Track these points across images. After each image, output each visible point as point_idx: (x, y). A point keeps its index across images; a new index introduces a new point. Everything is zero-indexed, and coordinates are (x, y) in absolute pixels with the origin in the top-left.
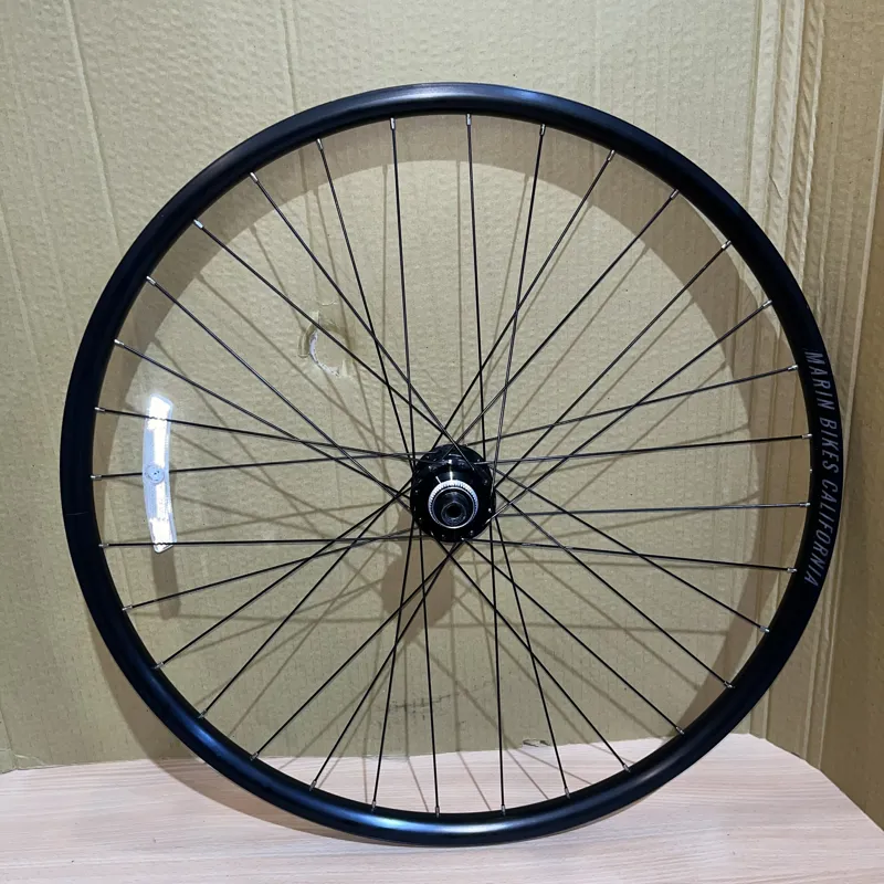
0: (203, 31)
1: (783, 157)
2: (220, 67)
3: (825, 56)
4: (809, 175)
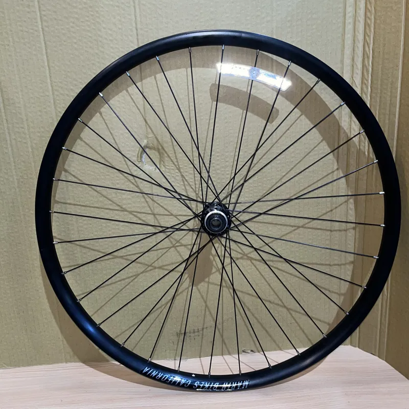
0: (97, 9)
1: (357, 68)
2: (104, 26)
3: (375, 22)
4: (370, 76)
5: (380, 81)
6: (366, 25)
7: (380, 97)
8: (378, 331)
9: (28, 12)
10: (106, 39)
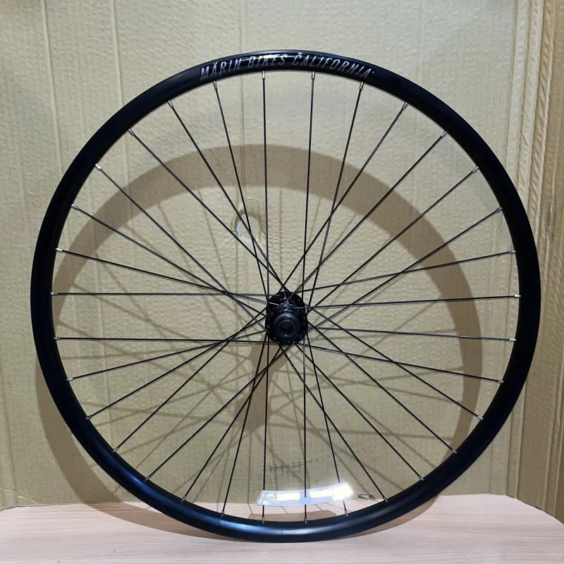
0: (192, 30)
1: (529, 120)
3: (554, 61)
4: (545, 130)
5: (558, 137)
6: (542, 64)
7: (558, 158)
8: (546, 475)
9: (102, 30)
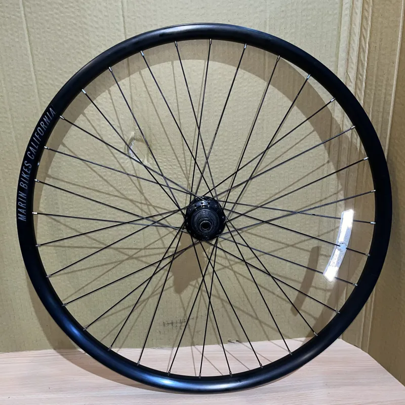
1: (353, 63)
2: (89, 12)
3: (372, 15)
4: (365, 71)
5: (375, 77)
6: (363, 17)
7: (375, 94)
8: (362, 324)
10: (92, 26)
